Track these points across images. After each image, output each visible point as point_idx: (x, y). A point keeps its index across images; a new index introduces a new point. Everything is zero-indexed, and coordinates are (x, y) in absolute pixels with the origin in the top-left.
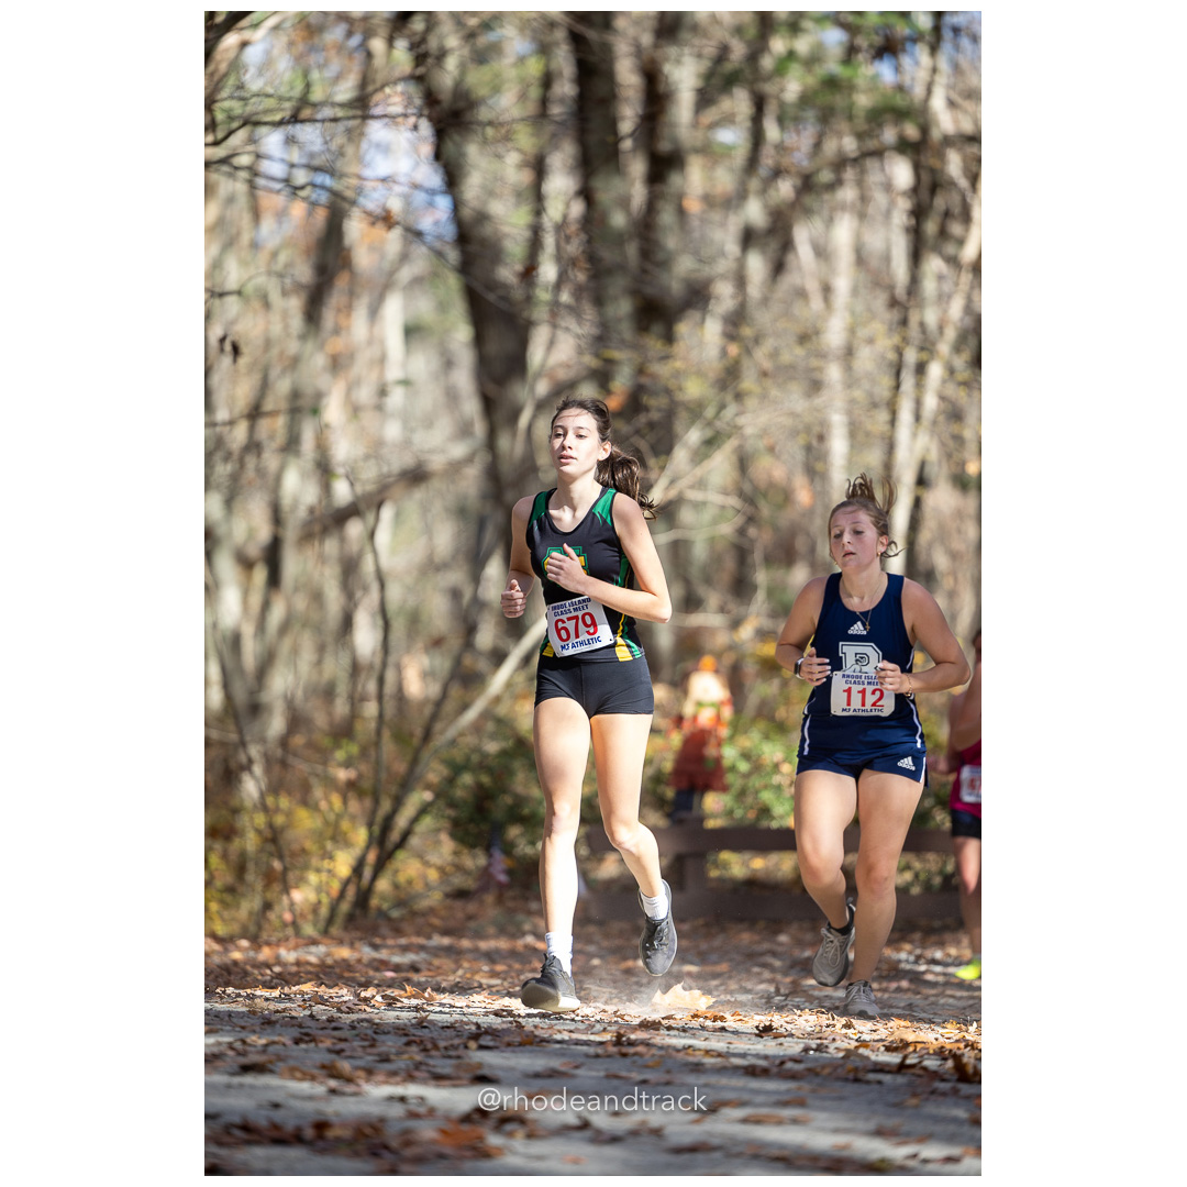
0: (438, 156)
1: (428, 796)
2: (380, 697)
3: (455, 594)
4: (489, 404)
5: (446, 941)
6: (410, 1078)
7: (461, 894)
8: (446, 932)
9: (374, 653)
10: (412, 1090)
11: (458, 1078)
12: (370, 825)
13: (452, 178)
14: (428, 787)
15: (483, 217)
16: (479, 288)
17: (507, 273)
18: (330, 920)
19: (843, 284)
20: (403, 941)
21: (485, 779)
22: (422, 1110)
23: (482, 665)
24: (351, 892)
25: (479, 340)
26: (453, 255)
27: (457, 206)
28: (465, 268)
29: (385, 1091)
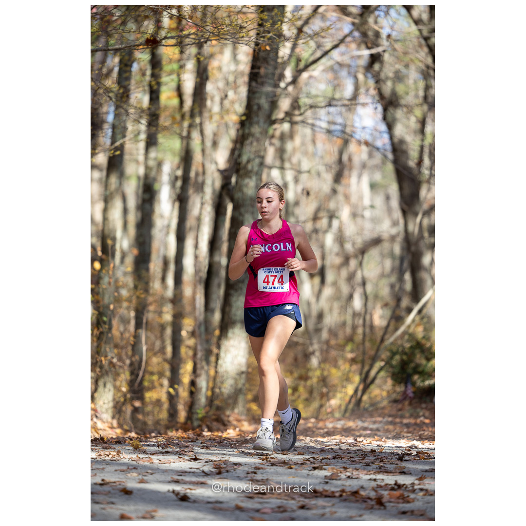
0: (385, 118)
1: (382, 364)
2: (364, 325)
3: (392, 286)
4: (404, 213)
5: (390, 419)
6: (379, 473)
7: (395, 401)
8: (390, 416)
9: (361, 309)
10: (379, 477)
11: (396, 472)
12: (361, 374)
13: (390, 127)
14: (383, 360)
15: (402, 142)
16: (401, 169)
17: (412, 164)
18: (346, 411)
20: (374, 419)
21: (405, 357)
22: (383, 484)
23: (403, 314)
24: (353, 400)
25: (401, 188)
26: (390, 156)
27: (391, 137)
28: (396, 162)
29: (368, 477)
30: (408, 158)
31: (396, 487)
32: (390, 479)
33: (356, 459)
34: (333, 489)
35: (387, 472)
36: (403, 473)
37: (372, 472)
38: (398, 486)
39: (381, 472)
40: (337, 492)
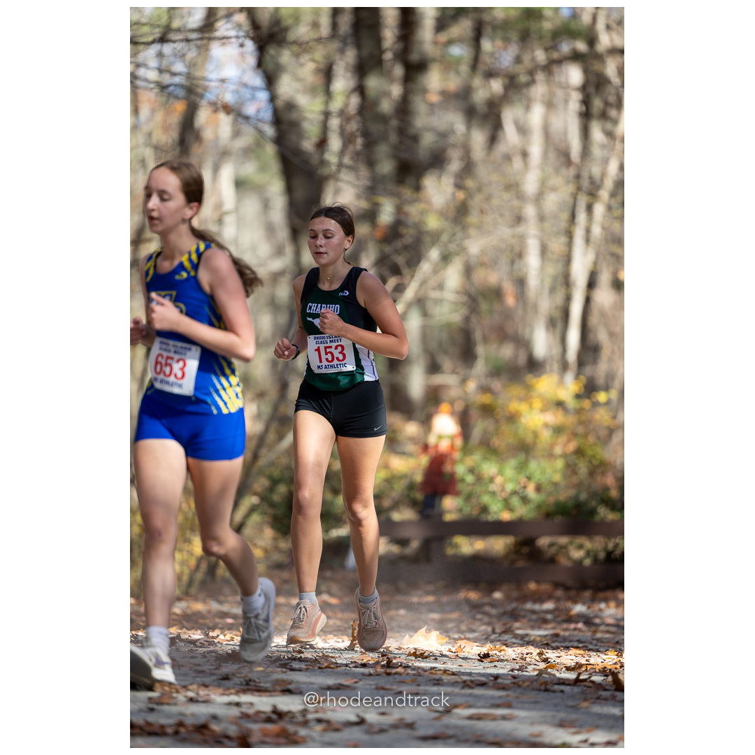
0: (260, 64)
1: (254, 500)
4: (295, 233)
6: (245, 691)
7: (277, 566)
10: (245, 698)
11: (275, 691)
13: (270, 80)
14: (255, 494)
15: (291, 106)
16: (289, 154)
17: (308, 145)
18: (190, 584)
19: (536, 150)
22: (251, 711)
24: (204, 566)
25: (289, 190)
26: (270, 131)
27: (273, 99)
28: (279, 140)
29: (226, 699)
30: (301, 135)
31: (274, 717)
32: (263, 703)
33: (205, 668)
34: (163, 721)
35: (259, 690)
36: (288, 692)
37: (233, 691)
38: (278, 715)
39: (249, 690)
40: (170, 726)
